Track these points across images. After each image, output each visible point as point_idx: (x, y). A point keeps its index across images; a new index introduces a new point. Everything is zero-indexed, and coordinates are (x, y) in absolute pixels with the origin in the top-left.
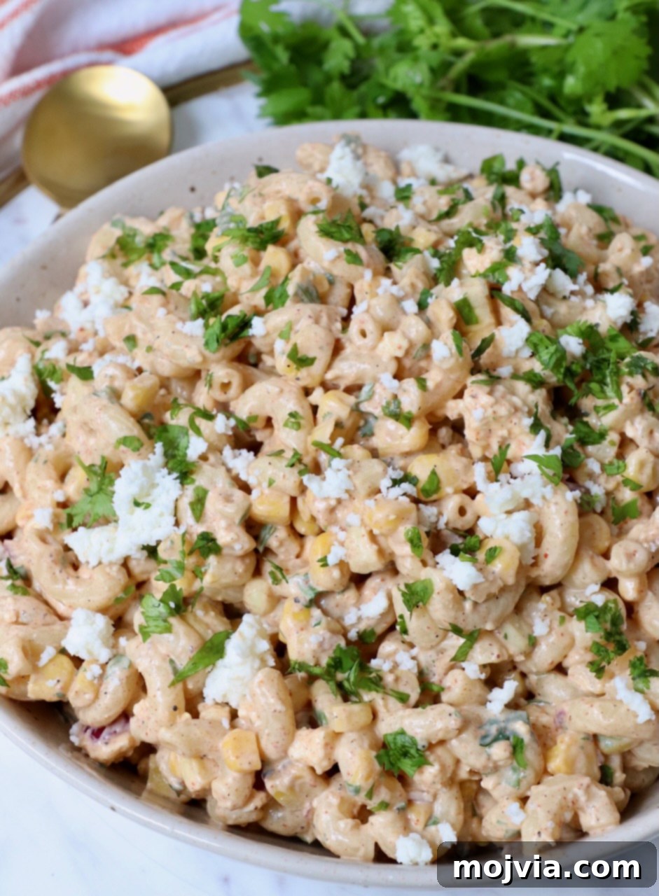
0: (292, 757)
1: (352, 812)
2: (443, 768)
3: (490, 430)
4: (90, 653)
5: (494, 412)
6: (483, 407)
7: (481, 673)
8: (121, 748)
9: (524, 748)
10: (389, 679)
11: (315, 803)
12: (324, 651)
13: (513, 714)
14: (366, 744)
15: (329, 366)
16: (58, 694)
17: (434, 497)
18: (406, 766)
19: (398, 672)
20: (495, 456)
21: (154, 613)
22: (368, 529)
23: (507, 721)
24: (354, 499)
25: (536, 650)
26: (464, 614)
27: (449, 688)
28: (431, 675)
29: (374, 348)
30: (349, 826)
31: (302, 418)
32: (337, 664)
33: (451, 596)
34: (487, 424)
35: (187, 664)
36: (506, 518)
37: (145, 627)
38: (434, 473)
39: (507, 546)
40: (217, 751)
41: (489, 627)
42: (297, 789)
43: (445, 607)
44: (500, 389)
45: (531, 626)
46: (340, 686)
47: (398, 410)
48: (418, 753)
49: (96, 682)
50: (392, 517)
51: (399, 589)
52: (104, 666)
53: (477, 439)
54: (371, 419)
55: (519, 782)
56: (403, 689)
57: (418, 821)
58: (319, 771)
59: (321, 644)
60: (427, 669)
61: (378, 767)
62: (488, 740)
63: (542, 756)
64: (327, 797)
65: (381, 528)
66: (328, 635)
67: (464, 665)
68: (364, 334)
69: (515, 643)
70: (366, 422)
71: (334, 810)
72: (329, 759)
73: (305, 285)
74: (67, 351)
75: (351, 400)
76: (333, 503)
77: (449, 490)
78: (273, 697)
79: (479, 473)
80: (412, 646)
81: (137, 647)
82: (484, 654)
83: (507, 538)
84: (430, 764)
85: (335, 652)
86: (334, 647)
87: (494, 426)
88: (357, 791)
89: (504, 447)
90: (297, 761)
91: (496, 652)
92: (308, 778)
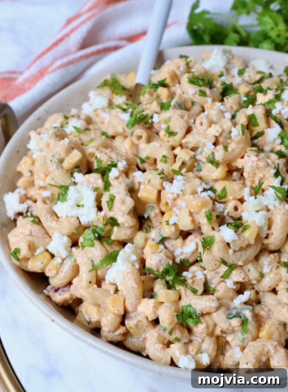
0: (139, 310)
1: (164, 342)
2: (207, 327)
3: (255, 174)
4: (58, 252)
5: (257, 165)
6: (253, 162)
7: (234, 286)
8: (66, 298)
9: (248, 323)
10: (190, 281)
11: (147, 335)
12: (162, 264)
13: (245, 306)
14: (173, 309)
15: (184, 137)
16: (41, 269)
17: (223, 200)
18: (190, 322)
19: (195, 279)
20: (256, 186)
21: (88, 237)
22: (189, 209)
23: (242, 309)
24: (185, 195)
25: (263, 279)
26: (228, 255)
27: (218, 291)
28: (211, 284)
29: (206, 130)
30: (160, 347)
31: (168, 158)
32: (167, 272)
33: (223, 245)
34: (253, 170)
35: (98, 263)
36: (255, 213)
37: (83, 243)
38: (224, 189)
39: (253, 226)
40: (106, 303)
41: (240, 263)
42: (139, 327)
43: (219, 250)
44: (262, 155)
45: (262, 268)
46: (167, 282)
47: (213, 159)
48: (196, 317)
49: (58, 266)
50: (200, 204)
51: (200, 240)
52: (63, 260)
53: (248, 177)
54: (201, 163)
55: (244, 340)
56: (195, 287)
57: (193, 350)
58: (150, 319)
59: (160, 261)
60: (210, 281)
61: (176, 320)
62: (231, 316)
63: (257, 329)
64: (153, 333)
65: (194, 209)
66: (164, 257)
67: (226, 280)
68: (201, 124)
69: (253, 274)
70: (199, 164)
71: (154, 340)
72: (155, 314)
73: (179, 102)
75: (192, 153)
76: (175, 196)
77: (231, 198)
78: (132, 280)
79: (246, 192)
80: (205, 269)
81: (79, 252)
82: (237, 276)
83: (254, 222)
84: (201, 323)
85: (166, 266)
86: (166, 264)
87: (257, 172)
88: (165, 330)
89: (261, 183)
90: (141, 313)
91: (242, 276)
92: (145, 322)
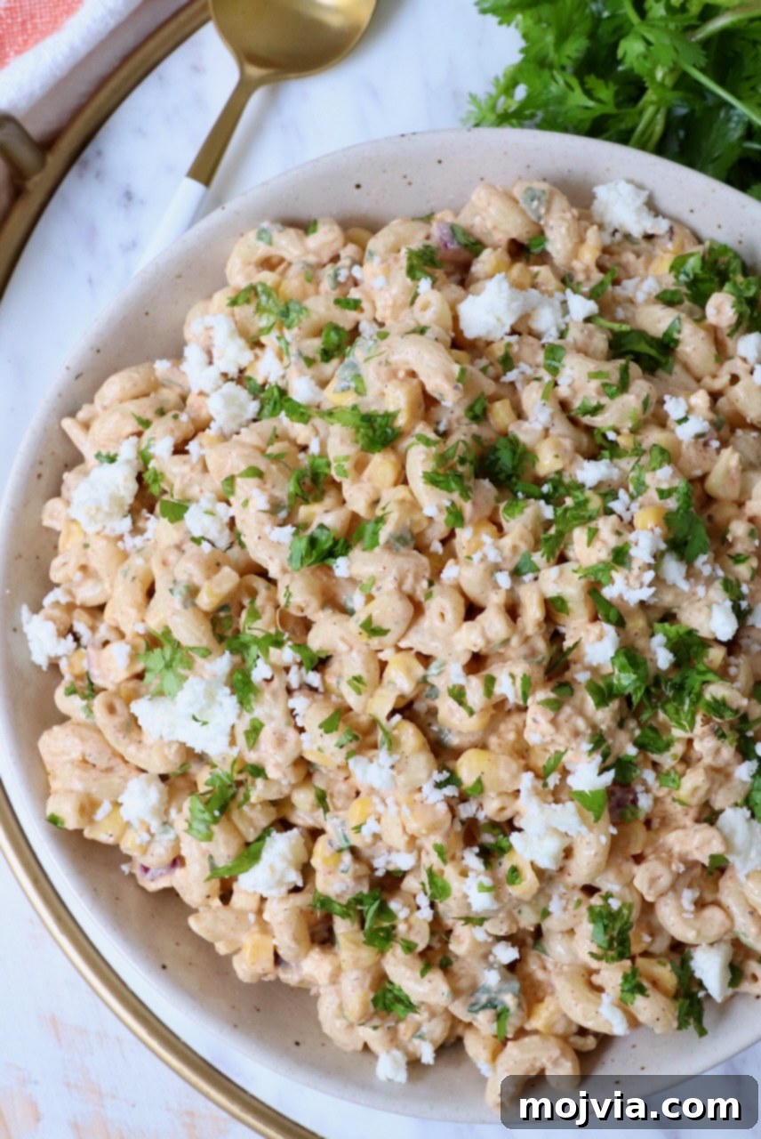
9: (508, 1015)
10: (402, 927)
13: (505, 987)
14: (368, 984)
19: (412, 920)
21: (199, 816)
22: (403, 822)
23: (500, 991)
29: (451, 634)
31: (365, 684)
32: (358, 901)
35: (222, 868)
38: (480, 780)
45: (548, 901)
49: (144, 844)
56: (413, 938)
57: (406, 1031)
61: (372, 1010)
62: (477, 1007)
66: (352, 882)
68: (443, 617)
69: (528, 917)
73: (398, 533)
74: (172, 449)
75: (421, 669)
77: (492, 793)
79: (526, 781)
